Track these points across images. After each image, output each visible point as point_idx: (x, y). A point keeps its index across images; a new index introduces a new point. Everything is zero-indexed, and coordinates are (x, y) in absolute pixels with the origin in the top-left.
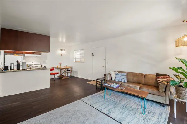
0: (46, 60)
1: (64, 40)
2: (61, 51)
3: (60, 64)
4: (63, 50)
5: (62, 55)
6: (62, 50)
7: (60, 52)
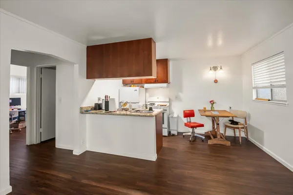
0: (180, 94)
1: (220, 42)
2: (212, 72)
3: (212, 102)
4: (219, 68)
5: (216, 81)
6: (215, 68)
7: (210, 75)
